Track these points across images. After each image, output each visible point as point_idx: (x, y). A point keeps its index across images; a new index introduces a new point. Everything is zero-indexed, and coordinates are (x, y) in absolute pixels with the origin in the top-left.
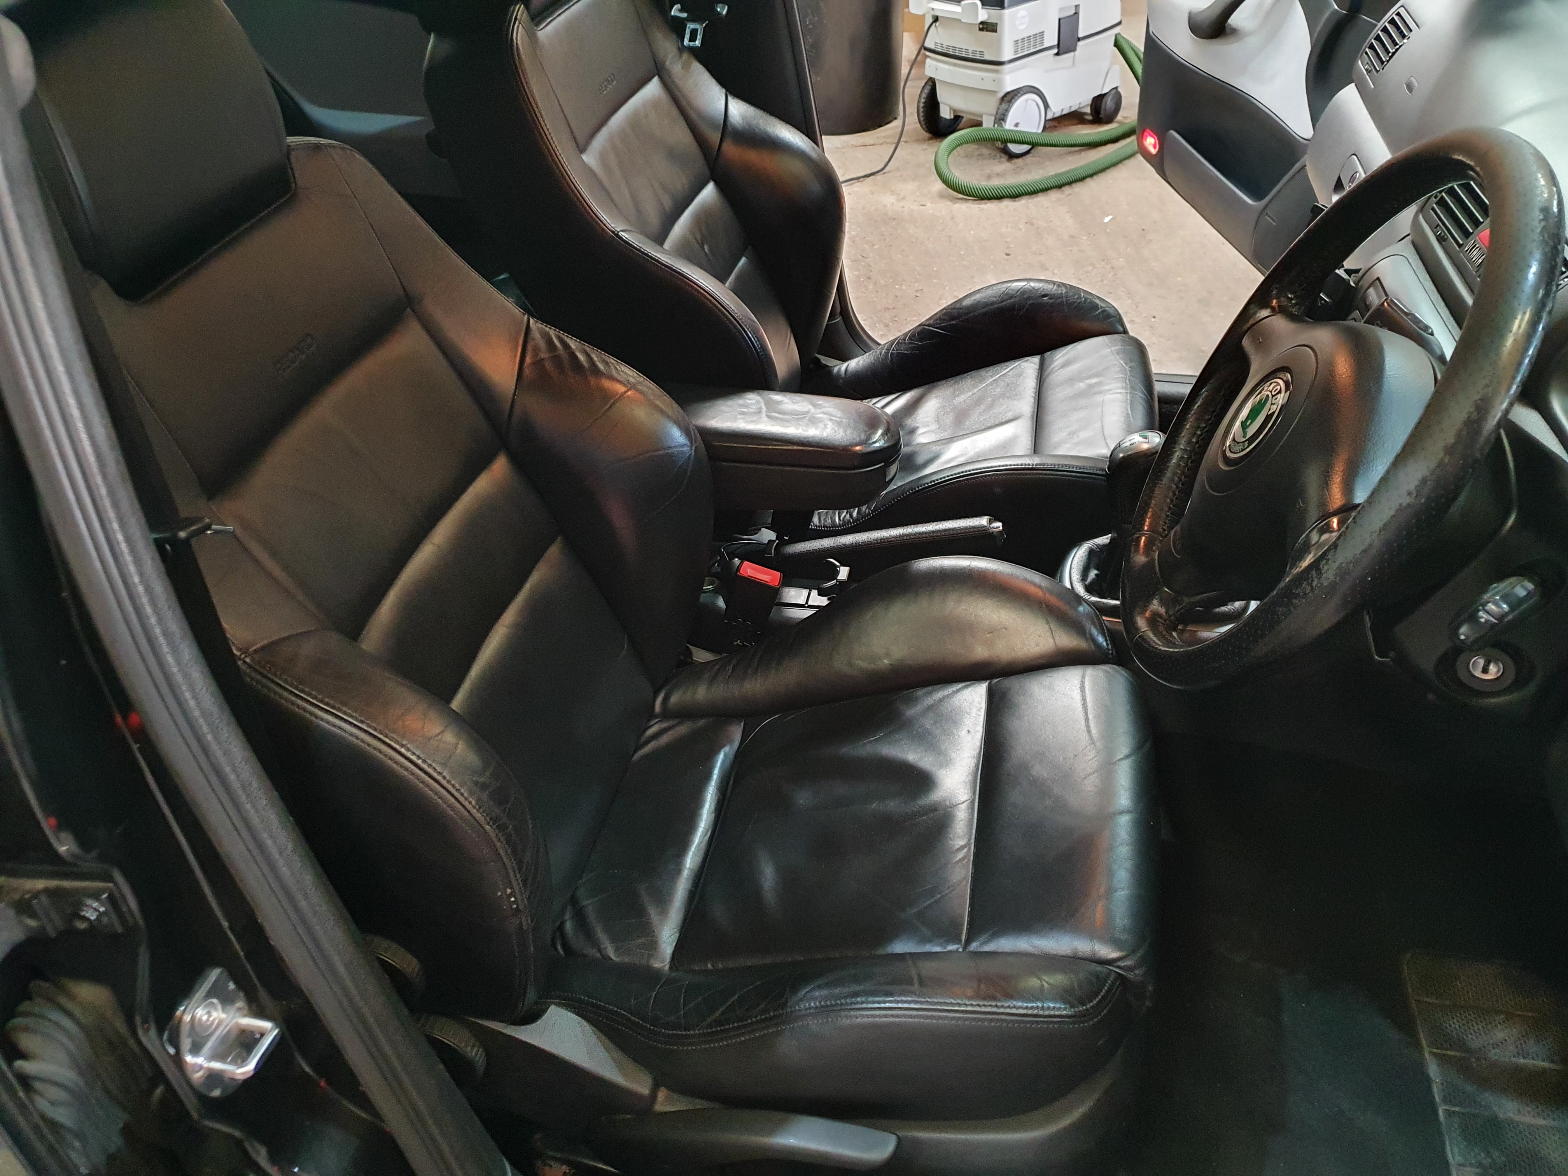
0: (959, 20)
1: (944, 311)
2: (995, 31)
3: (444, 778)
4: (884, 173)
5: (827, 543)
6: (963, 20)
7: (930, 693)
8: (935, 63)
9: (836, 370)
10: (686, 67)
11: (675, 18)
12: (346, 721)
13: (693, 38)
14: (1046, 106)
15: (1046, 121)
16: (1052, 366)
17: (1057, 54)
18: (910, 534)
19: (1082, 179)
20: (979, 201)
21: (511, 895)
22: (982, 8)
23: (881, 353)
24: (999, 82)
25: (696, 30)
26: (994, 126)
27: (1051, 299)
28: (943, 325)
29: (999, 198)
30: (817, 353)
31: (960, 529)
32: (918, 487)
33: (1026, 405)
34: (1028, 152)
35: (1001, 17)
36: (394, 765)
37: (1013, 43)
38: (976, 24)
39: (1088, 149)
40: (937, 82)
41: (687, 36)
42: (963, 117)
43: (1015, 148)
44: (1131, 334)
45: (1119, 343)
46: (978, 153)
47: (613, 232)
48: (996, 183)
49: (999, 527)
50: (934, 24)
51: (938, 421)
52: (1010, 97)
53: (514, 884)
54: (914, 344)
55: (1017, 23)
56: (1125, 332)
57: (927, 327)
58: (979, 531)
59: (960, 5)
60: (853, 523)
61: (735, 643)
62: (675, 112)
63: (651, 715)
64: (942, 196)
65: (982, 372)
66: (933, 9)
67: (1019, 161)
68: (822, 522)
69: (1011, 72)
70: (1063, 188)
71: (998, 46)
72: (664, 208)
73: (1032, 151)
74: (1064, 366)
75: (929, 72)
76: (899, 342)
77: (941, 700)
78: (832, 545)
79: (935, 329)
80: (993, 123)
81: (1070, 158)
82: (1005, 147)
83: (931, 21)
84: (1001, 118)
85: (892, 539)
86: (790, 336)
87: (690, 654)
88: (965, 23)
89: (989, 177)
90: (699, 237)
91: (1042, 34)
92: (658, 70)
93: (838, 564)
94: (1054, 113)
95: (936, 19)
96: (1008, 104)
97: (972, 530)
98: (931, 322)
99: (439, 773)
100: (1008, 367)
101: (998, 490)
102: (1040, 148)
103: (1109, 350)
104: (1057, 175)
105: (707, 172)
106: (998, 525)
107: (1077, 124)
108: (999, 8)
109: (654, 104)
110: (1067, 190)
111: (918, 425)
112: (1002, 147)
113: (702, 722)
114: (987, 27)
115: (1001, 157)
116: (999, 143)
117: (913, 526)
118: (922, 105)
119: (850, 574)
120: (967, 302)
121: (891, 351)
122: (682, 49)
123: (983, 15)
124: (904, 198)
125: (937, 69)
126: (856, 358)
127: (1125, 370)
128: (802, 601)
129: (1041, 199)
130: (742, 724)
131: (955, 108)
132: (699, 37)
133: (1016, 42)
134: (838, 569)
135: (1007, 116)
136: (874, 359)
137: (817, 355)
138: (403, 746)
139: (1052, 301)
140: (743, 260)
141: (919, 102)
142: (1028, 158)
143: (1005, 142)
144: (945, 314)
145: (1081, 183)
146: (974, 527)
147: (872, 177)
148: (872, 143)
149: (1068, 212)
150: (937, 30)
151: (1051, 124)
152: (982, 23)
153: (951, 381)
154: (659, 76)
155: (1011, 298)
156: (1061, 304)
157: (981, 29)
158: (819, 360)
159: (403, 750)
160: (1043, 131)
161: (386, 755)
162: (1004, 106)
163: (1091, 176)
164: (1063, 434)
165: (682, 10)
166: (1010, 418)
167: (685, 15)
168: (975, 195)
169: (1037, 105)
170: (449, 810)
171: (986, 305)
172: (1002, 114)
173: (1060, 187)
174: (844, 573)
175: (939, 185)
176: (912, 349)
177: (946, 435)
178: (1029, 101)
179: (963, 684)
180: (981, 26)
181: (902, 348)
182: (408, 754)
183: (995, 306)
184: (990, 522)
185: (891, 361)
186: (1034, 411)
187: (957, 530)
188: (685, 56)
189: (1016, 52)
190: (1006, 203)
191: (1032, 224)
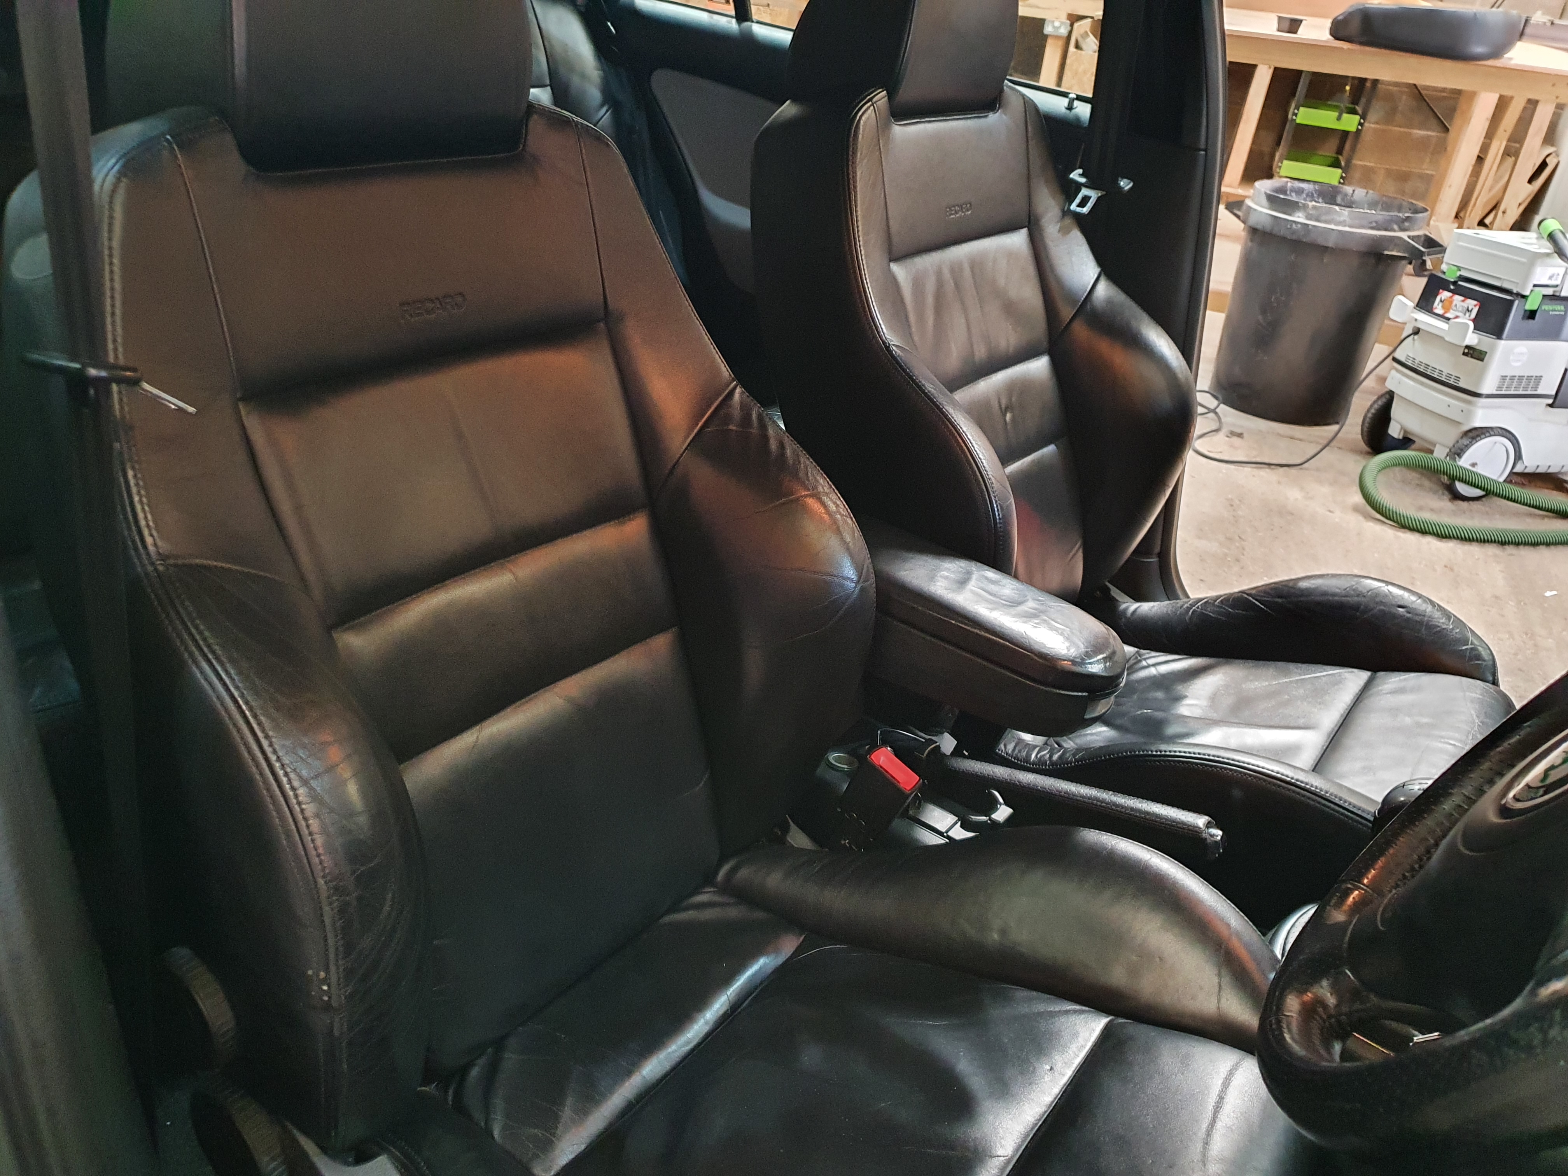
0: (1442, 338)
1: (1273, 585)
2: (1482, 360)
3: (296, 796)
4: (1301, 469)
5: (1000, 772)
6: (1447, 339)
7: (1030, 1000)
8: (1398, 376)
9: (1123, 606)
10: (1064, 231)
11: (1074, 181)
12: (221, 679)
13: (1082, 204)
14: (1518, 456)
15: (1512, 473)
16: (1380, 688)
17: (1551, 406)
18: (1103, 801)
19: (1535, 544)
20: (1398, 529)
21: (325, 981)
22: (1473, 332)
23: (1181, 607)
24: (1469, 415)
25: (1090, 198)
26: (1446, 457)
27: (1409, 613)
28: (1265, 599)
29: (1424, 532)
30: (1109, 582)
31: (1167, 819)
32: (1139, 752)
33: (1329, 718)
34: (1478, 499)
35: (1493, 348)
36: (246, 755)
37: (1500, 377)
38: (1462, 347)
39: (1556, 518)
40: (1395, 396)
41: (1078, 200)
42: (1414, 442)
43: (1462, 488)
44: (1502, 688)
45: (1479, 692)
46: (1417, 482)
47: (884, 343)
48: (1426, 516)
49: (1217, 836)
50: (1412, 336)
51: (1213, 698)
52: (1476, 434)
53: (333, 968)
54: (1224, 609)
55: (1511, 358)
56: (1495, 683)
57: (1246, 596)
58: (1189, 830)
59: (1448, 323)
60: (1049, 766)
61: (843, 842)
62: (1031, 270)
63: (708, 879)
64: (1356, 509)
65: (1292, 666)
66: (1416, 320)
67: (1464, 505)
68: (1016, 751)
69: (1483, 407)
70: (1507, 547)
71: (1480, 377)
72: (973, 356)
73: (1484, 499)
74: (1393, 692)
75: (1390, 385)
76: (1208, 603)
77: (1040, 1014)
78: (1006, 776)
79: (1254, 601)
80: (1445, 455)
81: (1529, 520)
82: (1450, 484)
83: (1410, 332)
84: (1457, 452)
85: (1079, 798)
86: (1079, 549)
87: (786, 829)
88: (1446, 341)
89: (1421, 508)
90: (1004, 402)
91: (1539, 379)
92: (1029, 222)
93: (1001, 800)
94: (1526, 467)
95: (1417, 332)
96: (1470, 440)
97: (1180, 825)
98: (1254, 592)
99: (293, 789)
100: (1325, 670)
101: (1237, 793)
102: (1496, 499)
103: (1462, 694)
104: (1502, 531)
105: (1045, 344)
106: (1218, 833)
107: (1553, 490)
108: (1494, 337)
109: (1010, 255)
110: (1510, 549)
111: (1188, 694)
112: (1448, 483)
113: (759, 915)
114: (1471, 352)
115: (1443, 494)
116: (1446, 477)
117: (1111, 792)
118: (1370, 415)
119: (1009, 820)
120: (1304, 585)
121: (1194, 608)
122: (1066, 213)
123: (1472, 338)
124: (1311, 498)
125: (1399, 383)
126: (1151, 601)
127: (1474, 723)
128: (942, 827)
129: (1475, 549)
130: (802, 938)
131: (1408, 430)
132: (1090, 205)
133: (1504, 378)
134: (999, 806)
135: (1465, 452)
136: (1171, 611)
137: (1107, 584)
138: (267, 737)
139: (1409, 615)
140: (1051, 448)
141: (1368, 411)
142: (1475, 505)
143: (1453, 478)
144: (1272, 589)
145: (1532, 548)
146: (1183, 823)
147: (1285, 468)
148: (1301, 437)
149: (1502, 572)
150: (1414, 344)
151: (1519, 479)
152: (1467, 347)
153: (1251, 663)
154: (1029, 230)
155: (1358, 595)
156: (1421, 623)
157: (1464, 354)
158: (1109, 590)
159: (265, 743)
160: (1505, 481)
161: (242, 738)
162: (1466, 441)
163: (1548, 544)
164: (1358, 765)
165: (1082, 175)
166: (1302, 725)
167: (1083, 180)
168: (1395, 520)
169: (1507, 451)
170: (283, 837)
171: (1325, 594)
172: (1459, 448)
173: (1503, 543)
174: (1003, 813)
175: (1358, 499)
176: (1219, 613)
177: (1215, 716)
178: (1497, 444)
179: (1078, 1007)
180: (1466, 351)
181: (1209, 609)
182: (268, 750)
183: (1336, 598)
184: (1208, 825)
185: (1191, 618)
186: (1333, 729)
187: (1161, 819)
188: (1068, 221)
189: (1499, 388)
190: (1431, 542)
191: (1452, 570)
